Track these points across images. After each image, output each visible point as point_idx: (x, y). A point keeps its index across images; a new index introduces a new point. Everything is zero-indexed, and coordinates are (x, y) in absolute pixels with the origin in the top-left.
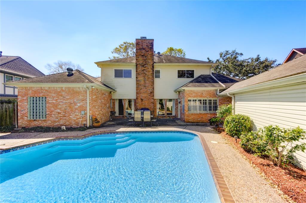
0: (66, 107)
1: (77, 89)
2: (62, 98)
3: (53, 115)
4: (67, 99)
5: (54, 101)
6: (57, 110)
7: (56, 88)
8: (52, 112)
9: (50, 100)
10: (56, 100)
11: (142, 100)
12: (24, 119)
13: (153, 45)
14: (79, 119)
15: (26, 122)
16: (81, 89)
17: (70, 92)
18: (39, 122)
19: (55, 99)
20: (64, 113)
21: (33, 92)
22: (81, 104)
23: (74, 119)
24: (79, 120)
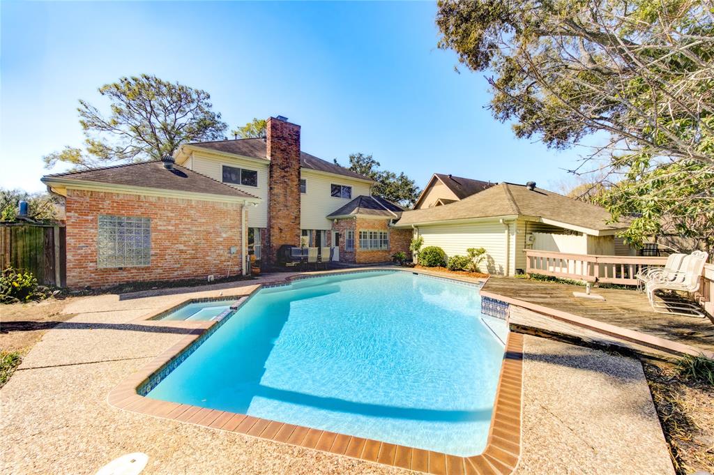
0: (198, 239)
1: (222, 205)
2: (189, 221)
3: (167, 257)
4: (203, 224)
5: (170, 228)
6: (177, 245)
7: (175, 201)
8: (165, 249)
9: (161, 225)
10: (176, 225)
11: (280, 229)
12: (87, 267)
13: (299, 136)
14: (225, 262)
15: (93, 275)
16: (229, 205)
17: (206, 210)
18: (132, 273)
19: (173, 222)
20: (193, 252)
21: (115, 205)
22: (230, 233)
23: (214, 262)
24: (225, 264)
